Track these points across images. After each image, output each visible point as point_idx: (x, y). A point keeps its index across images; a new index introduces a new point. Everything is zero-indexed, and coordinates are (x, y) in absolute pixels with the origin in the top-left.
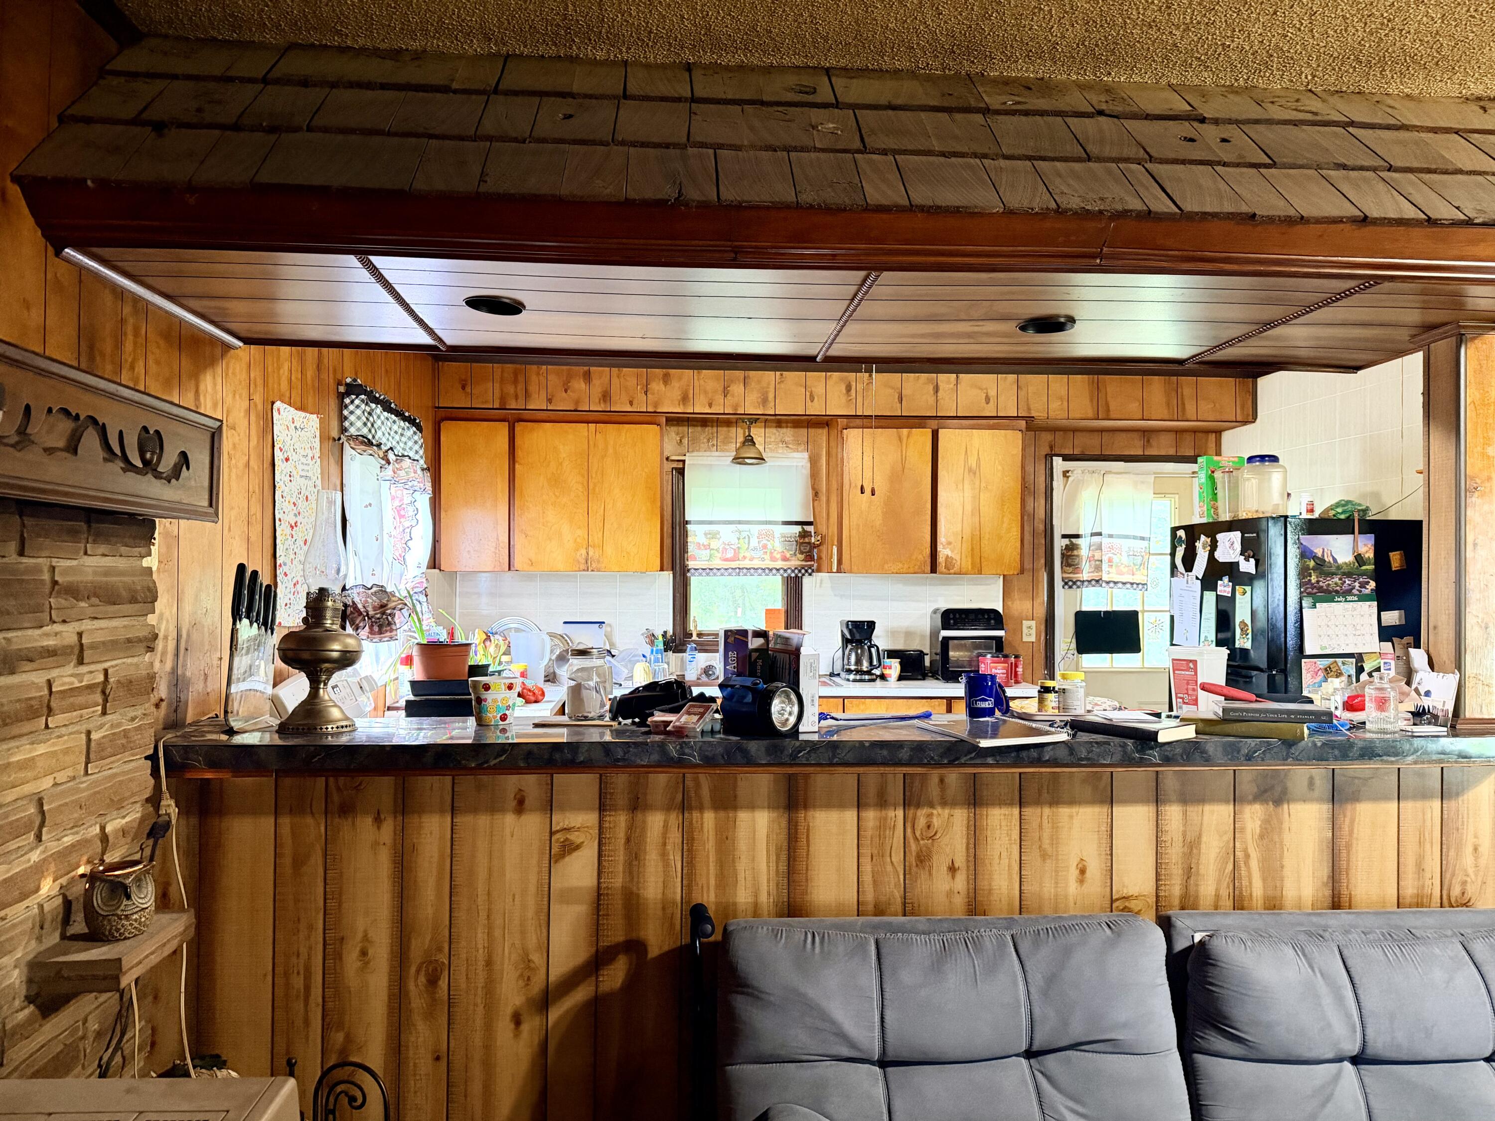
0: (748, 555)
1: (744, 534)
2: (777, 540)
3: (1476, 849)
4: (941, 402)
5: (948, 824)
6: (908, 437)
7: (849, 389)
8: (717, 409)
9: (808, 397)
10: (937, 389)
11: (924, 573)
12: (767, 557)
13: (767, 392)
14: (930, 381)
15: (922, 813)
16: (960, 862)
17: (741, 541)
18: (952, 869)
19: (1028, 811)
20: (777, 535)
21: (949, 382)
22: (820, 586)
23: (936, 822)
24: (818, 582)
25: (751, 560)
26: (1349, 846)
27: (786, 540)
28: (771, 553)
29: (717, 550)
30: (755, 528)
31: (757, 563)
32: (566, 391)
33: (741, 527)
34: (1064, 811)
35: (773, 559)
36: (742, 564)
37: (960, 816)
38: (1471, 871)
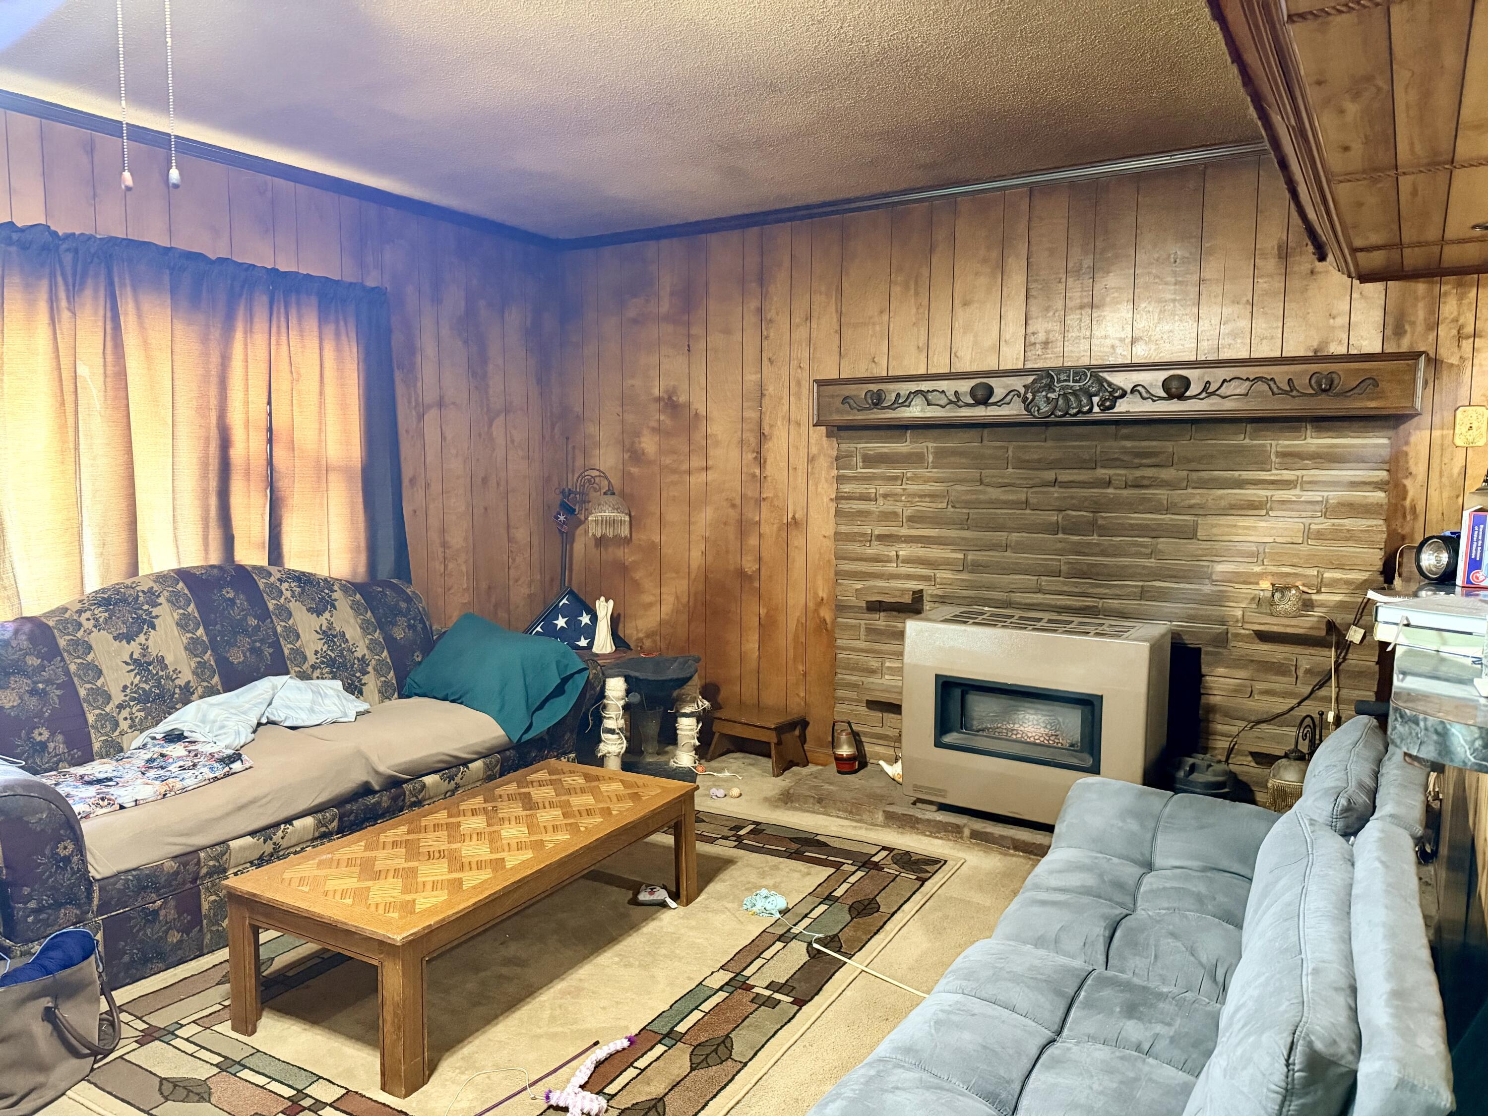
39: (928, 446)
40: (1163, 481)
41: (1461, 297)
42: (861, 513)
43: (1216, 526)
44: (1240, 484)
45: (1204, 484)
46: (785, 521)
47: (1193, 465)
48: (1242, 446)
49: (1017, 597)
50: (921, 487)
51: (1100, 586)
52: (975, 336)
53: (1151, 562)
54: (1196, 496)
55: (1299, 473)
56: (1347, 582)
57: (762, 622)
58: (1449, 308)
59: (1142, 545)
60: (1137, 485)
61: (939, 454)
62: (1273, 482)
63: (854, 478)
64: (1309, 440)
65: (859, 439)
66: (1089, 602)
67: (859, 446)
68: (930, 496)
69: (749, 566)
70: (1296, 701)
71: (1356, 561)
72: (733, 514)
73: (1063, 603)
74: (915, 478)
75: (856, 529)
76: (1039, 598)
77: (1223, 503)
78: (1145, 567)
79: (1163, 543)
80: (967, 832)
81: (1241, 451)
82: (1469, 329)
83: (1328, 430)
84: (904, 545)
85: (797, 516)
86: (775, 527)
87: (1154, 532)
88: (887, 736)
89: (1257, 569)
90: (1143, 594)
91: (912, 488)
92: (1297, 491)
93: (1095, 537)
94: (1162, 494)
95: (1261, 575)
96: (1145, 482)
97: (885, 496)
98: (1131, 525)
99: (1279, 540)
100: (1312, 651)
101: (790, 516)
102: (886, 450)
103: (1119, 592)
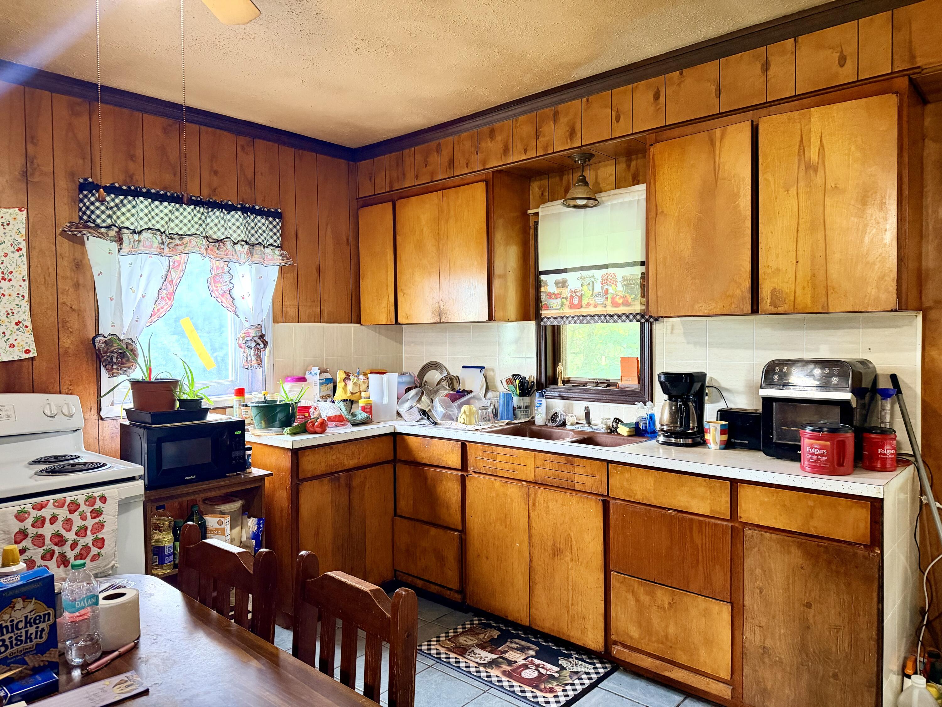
0: (592, 302)
1: (588, 281)
2: (619, 285)
4: (772, 81)
6: (722, 138)
7: (657, 96)
8: (532, 153)
9: (614, 117)
10: (768, 67)
12: (609, 302)
13: (574, 124)
14: (759, 57)
17: (585, 288)
20: (619, 278)
21: (784, 52)
22: (672, 333)
24: (669, 328)
25: (596, 306)
27: (630, 282)
28: (613, 299)
29: (566, 298)
30: (599, 274)
31: (599, 310)
32: (426, 166)
33: (584, 273)
35: (615, 304)
36: (584, 311)
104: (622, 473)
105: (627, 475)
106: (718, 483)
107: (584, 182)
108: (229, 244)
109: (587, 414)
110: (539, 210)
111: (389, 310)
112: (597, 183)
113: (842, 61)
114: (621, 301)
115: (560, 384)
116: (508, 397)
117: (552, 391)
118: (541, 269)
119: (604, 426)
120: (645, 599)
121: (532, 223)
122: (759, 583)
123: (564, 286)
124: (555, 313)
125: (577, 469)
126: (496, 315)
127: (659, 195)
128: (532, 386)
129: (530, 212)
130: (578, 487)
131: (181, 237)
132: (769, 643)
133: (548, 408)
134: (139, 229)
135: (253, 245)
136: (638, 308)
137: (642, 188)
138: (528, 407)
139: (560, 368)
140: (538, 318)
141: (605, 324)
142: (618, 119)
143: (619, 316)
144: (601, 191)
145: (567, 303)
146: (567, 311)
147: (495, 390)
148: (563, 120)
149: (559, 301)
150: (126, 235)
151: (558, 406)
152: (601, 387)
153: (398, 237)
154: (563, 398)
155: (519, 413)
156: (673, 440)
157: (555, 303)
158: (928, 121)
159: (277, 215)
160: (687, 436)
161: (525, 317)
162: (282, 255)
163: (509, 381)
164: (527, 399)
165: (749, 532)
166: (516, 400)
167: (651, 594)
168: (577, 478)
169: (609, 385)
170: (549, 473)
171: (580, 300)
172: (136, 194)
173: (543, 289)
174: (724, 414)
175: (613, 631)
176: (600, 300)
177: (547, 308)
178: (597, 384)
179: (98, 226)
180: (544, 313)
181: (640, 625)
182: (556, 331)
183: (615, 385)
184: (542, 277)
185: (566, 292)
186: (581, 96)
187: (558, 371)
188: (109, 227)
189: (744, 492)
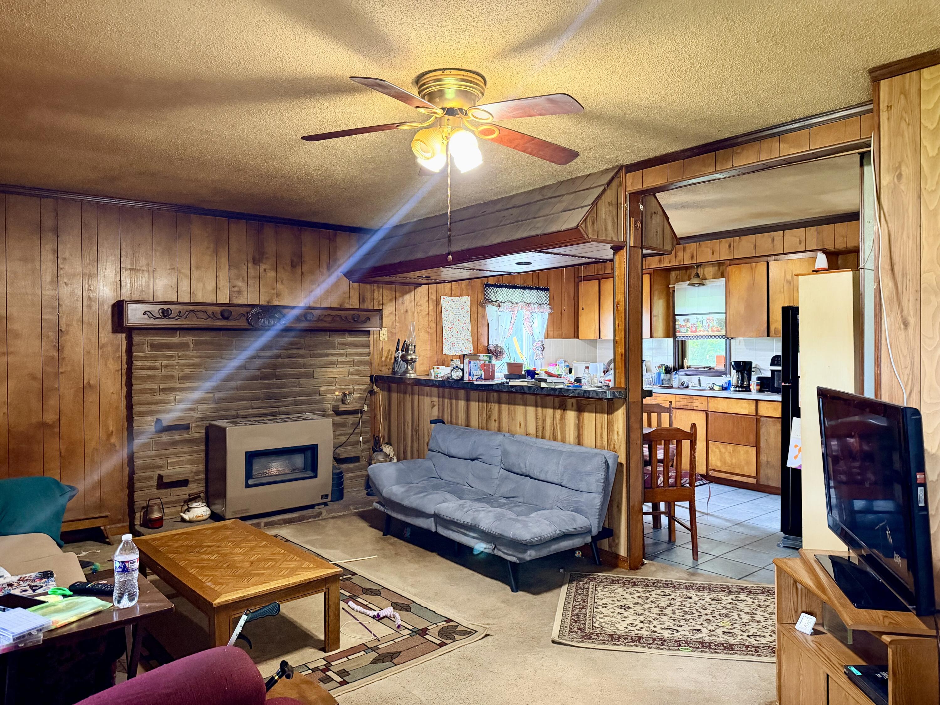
0: (702, 329)
1: (700, 320)
2: (715, 322)
3: (618, 433)
4: (775, 247)
5: (494, 407)
6: (756, 267)
7: (730, 246)
8: (673, 264)
9: (711, 252)
10: (773, 240)
11: (764, 337)
12: (710, 330)
13: (693, 253)
14: (769, 236)
15: (490, 404)
16: (496, 419)
17: (699, 323)
18: (495, 420)
19: (510, 406)
20: (715, 319)
21: (779, 236)
22: (739, 344)
23: (492, 407)
24: (738, 342)
25: (703, 332)
26: (582, 426)
27: (719, 322)
28: (712, 328)
29: (689, 328)
30: (705, 317)
31: (705, 333)
33: (698, 316)
34: (517, 407)
35: (713, 331)
36: (698, 334)
37: (497, 405)
38: (616, 441)
39: (190, 339)
40: (301, 355)
41: (379, 291)
42: (149, 377)
43: (319, 372)
44: (327, 355)
45: (315, 356)
46: (82, 386)
47: (311, 348)
48: (327, 340)
49: (241, 412)
50: (187, 361)
51: (278, 402)
52: (204, 284)
53: (297, 389)
54: (314, 361)
55: (345, 350)
56: (361, 389)
57: (63, 454)
58: (376, 294)
59: (294, 382)
60: (290, 357)
61: (196, 343)
62: (337, 354)
63: (146, 357)
64: (347, 339)
65: (147, 335)
66: (273, 410)
67: (147, 339)
68: (193, 365)
69: (50, 417)
70: (348, 436)
71: (364, 381)
72: (36, 385)
73: (262, 412)
74: (184, 356)
75: (147, 386)
76: (251, 411)
77: (322, 363)
78: (294, 392)
79: (302, 381)
80: (263, 525)
81: (327, 342)
82: (381, 302)
83: (354, 335)
84: (178, 393)
85: (91, 382)
86: (73, 390)
87: (297, 376)
88: (172, 501)
89: (334, 388)
90: (295, 403)
91: (182, 361)
92: (344, 357)
93: (274, 380)
94: (300, 360)
95: (335, 390)
96: (295, 356)
97: (166, 367)
98: (289, 374)
99: (340, 376)
100: (352, 416)
101: (85, 382)
102: (164, 341)
103: (285, 404)
104: (714, 401)
105: (716, 402)
106: (751, 401)
107: (698, 276)
108: (532, 305)
109: (699, 380)
110: (675, 286)
111: (595, 332)
112: (704, 275)
113: (800, 242)
114: (715, 330)
115: (685, 368)
116: (659, 374)
117: (681, 371)
118: (676, 313)
119: (708, 387)
120: (723, 450)
121: (671, 291)
122: (766, 438)
123: (688, 322)
124: (683, 334)
125: (694, 401)
126: (654, 335)
127: (730, 287)
128: (671, 369)
129: (670, 286)
130: (695, 408)
131: (517, 303)
132: (769, 459)
133: (679, 380)
134: (503, 301)
135: (540, 304)
136: (723, 333)
137: (724, 279)
138: (669, 380)
139: (685, 361)
140: (674, 336)
141: (708, 340)
142: (713, 254)
143: (715, 336)
144: (706, 279)
145: (689, 330)
146: (689, 334)
147: (650, 371)
148: (688, 251)
149: (686, 329)
150: (502, 304)
151: (685, 379)
152: (707, 369)
153: (601, 297)
154: (687, 375)
155: (664, 382)
156: (737, 389)
157: (683, 330)
158: (839, 262)
159: (548, 290)
160: (744, 387)
161: (668, 336)
162: (550, 308)
163: (659, 367)
164: (668, 375)
165: (762, 419)
166: (663, 376)
167: (726, 448)
168: (694, 404)
169: (710, 369)
170: (682, 403)
171: (696, 329)
172: (502, 286)
173: (677, 323)
174: (759, 379)
175: (710, 465)
176: (706, 329)
177: (679, 332)
178: (704, 368)
179: (492, 301)
180: (677, 334)
181: (721, 461)
182: (683, 343)
183: (713, 368)
184: (677, 317)
185: (689, 325)
186: (696, 242)
187: (684, 362)
188: (496, 301)
189: (761, 404)
